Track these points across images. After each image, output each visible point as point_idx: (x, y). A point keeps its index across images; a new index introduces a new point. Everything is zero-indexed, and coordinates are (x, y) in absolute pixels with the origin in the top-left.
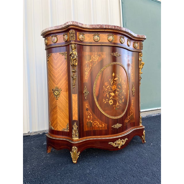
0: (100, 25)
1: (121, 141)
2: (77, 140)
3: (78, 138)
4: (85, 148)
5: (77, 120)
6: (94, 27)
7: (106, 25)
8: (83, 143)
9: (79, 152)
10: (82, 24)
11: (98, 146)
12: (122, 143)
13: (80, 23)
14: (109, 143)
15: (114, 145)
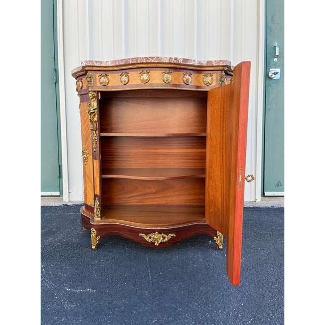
0: (125, 59)
1: (161, 236)
2: (98, 221)
3: (99, 219)
4: (108, 233)
5: (99, 194)
6: (117, 64)
7: (132, 59)
8: (106, 227)
9: (99, 237)
10: (101, 62)
11: (126, 235)
12: (162, 238)
13: (97, 62)
14: (140, 235)
15: (147, 238)
